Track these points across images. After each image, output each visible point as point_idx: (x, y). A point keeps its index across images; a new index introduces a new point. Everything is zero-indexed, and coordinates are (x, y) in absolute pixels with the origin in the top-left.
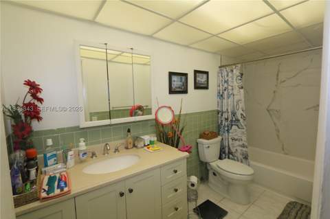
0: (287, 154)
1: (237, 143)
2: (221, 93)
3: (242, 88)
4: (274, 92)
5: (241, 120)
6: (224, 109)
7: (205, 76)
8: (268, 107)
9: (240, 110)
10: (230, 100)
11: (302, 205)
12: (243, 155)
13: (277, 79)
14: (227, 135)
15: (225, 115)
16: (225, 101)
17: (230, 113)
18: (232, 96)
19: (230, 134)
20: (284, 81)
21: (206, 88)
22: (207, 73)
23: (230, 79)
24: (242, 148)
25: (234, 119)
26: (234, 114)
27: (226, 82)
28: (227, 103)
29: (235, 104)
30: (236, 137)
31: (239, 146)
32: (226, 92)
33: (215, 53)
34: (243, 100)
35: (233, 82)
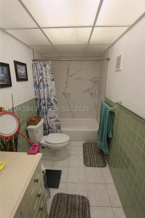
0: (74, 118)
1: (53, 120)
2: (38, 84)
3: (53, 80)
4: (67, 82)
5: (54, 104)
6: (42, 97)
7: (24, 68)
8: (64, 92)
9: (53, 96)
10: (45, 90)
11: (88, 143)
12: (57, 127)
13: (68, 74)
14: (45, 116)
15: (43, 102)
16: (41, 91)
17: (46, 100)
18: (46, 86)
19: (48, 115)
20: (71, 76)
21: (26, 79)
22: (25, 65)
23: (44, 73)
24: (56, 123)
25: (49, 104)
26: (49, 100)
27: (41, 74)
28: (44, 92)
29: (50, 92)
30: (51, 116)
31: (54, 121)
32: (41, 83)
33: (28, 46)
34: (54, 89)
35: (46, 75)
